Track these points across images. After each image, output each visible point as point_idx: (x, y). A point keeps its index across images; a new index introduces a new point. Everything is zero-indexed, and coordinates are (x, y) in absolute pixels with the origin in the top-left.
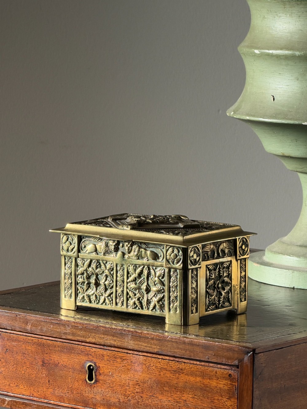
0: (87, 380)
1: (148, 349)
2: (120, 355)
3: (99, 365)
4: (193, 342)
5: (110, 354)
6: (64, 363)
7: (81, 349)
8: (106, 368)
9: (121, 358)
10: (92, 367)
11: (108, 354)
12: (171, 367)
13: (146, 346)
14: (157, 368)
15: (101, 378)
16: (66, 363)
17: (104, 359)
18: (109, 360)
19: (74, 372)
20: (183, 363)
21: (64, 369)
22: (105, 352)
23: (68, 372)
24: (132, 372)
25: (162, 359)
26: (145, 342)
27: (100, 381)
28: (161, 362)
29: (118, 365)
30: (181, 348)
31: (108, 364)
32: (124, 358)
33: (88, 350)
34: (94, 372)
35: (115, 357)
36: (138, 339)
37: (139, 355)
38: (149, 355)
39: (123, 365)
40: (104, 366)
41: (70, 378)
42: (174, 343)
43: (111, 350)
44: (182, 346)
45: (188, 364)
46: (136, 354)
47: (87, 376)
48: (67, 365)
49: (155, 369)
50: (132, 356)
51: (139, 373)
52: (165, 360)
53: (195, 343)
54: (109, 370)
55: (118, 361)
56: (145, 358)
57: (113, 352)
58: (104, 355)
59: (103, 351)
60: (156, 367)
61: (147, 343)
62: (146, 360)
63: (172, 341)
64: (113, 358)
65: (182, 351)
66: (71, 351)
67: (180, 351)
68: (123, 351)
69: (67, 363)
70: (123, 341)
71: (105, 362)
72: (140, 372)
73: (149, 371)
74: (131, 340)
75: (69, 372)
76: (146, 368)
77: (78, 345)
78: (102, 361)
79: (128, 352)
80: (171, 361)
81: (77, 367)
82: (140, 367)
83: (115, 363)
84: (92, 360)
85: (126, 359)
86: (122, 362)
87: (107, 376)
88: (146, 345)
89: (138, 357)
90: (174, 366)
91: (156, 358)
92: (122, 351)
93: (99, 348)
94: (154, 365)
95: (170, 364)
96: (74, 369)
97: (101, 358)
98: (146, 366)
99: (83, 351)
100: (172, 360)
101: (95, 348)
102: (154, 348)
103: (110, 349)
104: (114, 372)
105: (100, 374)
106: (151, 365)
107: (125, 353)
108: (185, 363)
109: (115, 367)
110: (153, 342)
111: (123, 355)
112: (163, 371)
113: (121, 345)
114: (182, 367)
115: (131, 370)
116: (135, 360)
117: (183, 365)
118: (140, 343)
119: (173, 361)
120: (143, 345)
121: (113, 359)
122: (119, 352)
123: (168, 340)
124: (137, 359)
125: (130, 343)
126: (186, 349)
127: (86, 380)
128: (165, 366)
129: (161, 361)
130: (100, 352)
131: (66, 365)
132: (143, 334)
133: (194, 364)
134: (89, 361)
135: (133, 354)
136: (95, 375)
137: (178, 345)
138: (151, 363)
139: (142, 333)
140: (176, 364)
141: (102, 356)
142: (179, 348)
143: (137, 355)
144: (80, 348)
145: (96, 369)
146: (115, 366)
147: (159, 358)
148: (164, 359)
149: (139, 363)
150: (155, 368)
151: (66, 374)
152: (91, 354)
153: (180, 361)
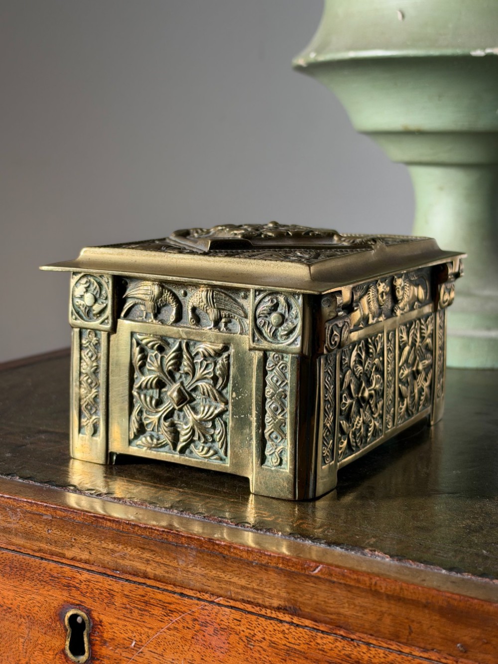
0: (68, 652)
1: (249, 597)
2: (160, 596)
3: (102, 617)
4: (406, 592)
5: (131, 591)
6: (5, 600)
7: (51, 570)
8: (121, 627)
9: (164, 606)
10: (79, 620)
11: (126, 593)
12: (321, 652)
13: (243, 587)
14: (273, 647)
15: (106, 651)
16: (10, 602)
17: (114, 604)
18: (128, 606)
19: (33, 627)
20: (363, 646)
21: (6, 617)
22: (116, 586)
23: (16, 626)
24: (199, 650)
25: (291, 623)
26: (241, 576)
27: (105, 660)
28: (287, 631)
29: (156, 624)
30: (361, 607)
31: (127, 619)
32: (172, 607)
33: (70, 574)
34: (85, 633)
35: (146, 603)
36: (219, 565)
37: (219, 604)
38: (249, 608)
39: (170, 625)
40: (115, 620)
41: (22, 640)
42: (338, 587)
43: (135, 582)
44: (366, 600)
45: (381, 651)
46: (209, 599)
47: (68, 643)
48: (14, 607)
49: (269, 650)
50: (197, 605)
51: (218, 653)
52: (301, 629)
53: (414, 597)
54: (130, 634)
55: (153, 612)
56: (237, 615)
57: (140, 586)
58: (113, 593)
59: (110, 582)
60: (273, 645)
61: (246, 577)
62: (240, 621)
63: (330, 581)
64: (138, 603)
65: (364, 616)
66: (23, 572)
67: (360, 614)
68: (170, 589)
69: (14, 602)
70: (171, 564)
71: (116, 612)
72: (222, 650)
73: (249, 651)
74: (195, 565)
75: (20, 625)
76: (241, 643)
77: (42, 558)
78: (107, 608)
79: (185, 593)
80: (320, 634)
81: (41, 616)
82: (223, 638)
83: (147, 618)
84: (81, 601)
85: (178, 611)
86: (166, 618)
87: (125, 650)
88: (243, 582)
89: (216, 610)
90: (331, 650)
91: (271, 618)
92: (166, 588)
93: (100, 573)
94: (264, 638)
95: (319, 641)
96: (33, 621)
97: (106, 601)
98: (240, 638)
99: (56, 575)
100: (323, 632)
101: (88, 570)
102: (271, 596)
103: (131, 579)
104: (144, 641)
105: (104, 642)
106: (257, 638)
107: (174, 593)
108: (368, 644)
109: (146, 630)
110: (265, 577)
111: (169, 599)
112: (296, 659)
113: (167, 575)
114: (360, 657)
115: (194, 641)
116: (207, 617)
117: (364, 651)
118: (223, 576)
119: (327, 633)
120: (234, 583)
121: (139, 607)
122: (158, 588)
123: (317, 578)
124: (213, 616)
125: (193, 574)
126: (381, 611)
127: (63, 651)
128: (302, 646)
129: (288, 629)
130: (103, 583)
131: (10, 606)
132: (232, 550)
133: (400, 651)
134: (73, 604)
135: (199, 599)
136: (90, 642)
137: (350, 595)
138: (256, 630)
139: (230, 547)
140: (338, 644)
141: (109, 596)
142: (354, 604)
143: (212, 602)
144: (48, 568)
145: (93, 627)
146: (145, 624)
147: (281, 621)
148: (298, 625)
149: (218, 626)
150: (270, 646)
151: (12, 629)
152: (77, 585)
153: (353, 636)
